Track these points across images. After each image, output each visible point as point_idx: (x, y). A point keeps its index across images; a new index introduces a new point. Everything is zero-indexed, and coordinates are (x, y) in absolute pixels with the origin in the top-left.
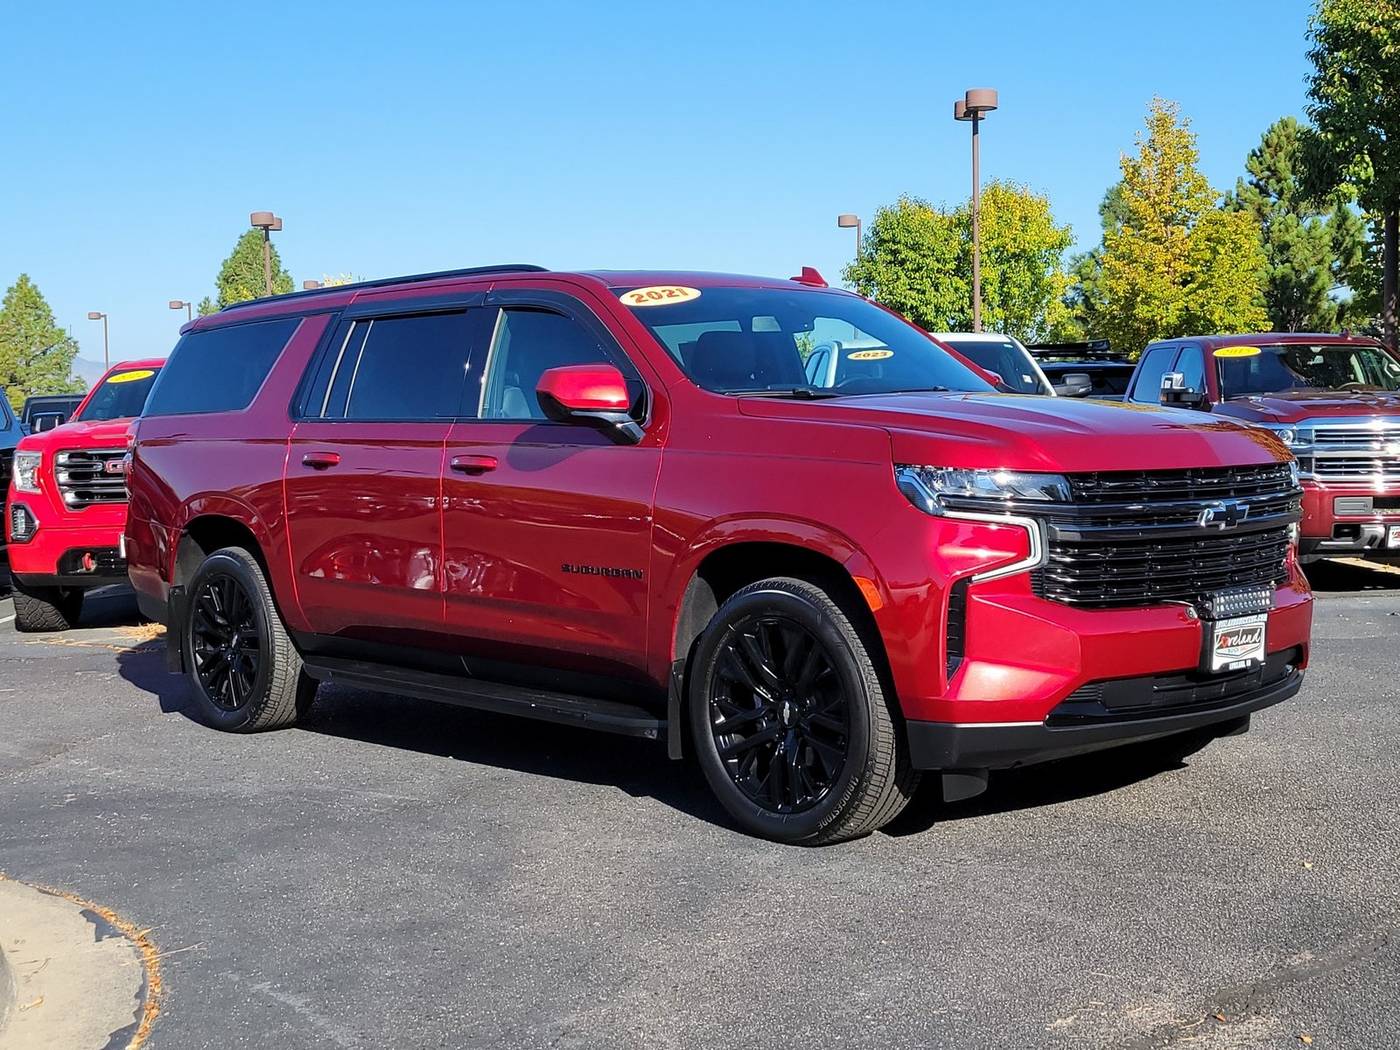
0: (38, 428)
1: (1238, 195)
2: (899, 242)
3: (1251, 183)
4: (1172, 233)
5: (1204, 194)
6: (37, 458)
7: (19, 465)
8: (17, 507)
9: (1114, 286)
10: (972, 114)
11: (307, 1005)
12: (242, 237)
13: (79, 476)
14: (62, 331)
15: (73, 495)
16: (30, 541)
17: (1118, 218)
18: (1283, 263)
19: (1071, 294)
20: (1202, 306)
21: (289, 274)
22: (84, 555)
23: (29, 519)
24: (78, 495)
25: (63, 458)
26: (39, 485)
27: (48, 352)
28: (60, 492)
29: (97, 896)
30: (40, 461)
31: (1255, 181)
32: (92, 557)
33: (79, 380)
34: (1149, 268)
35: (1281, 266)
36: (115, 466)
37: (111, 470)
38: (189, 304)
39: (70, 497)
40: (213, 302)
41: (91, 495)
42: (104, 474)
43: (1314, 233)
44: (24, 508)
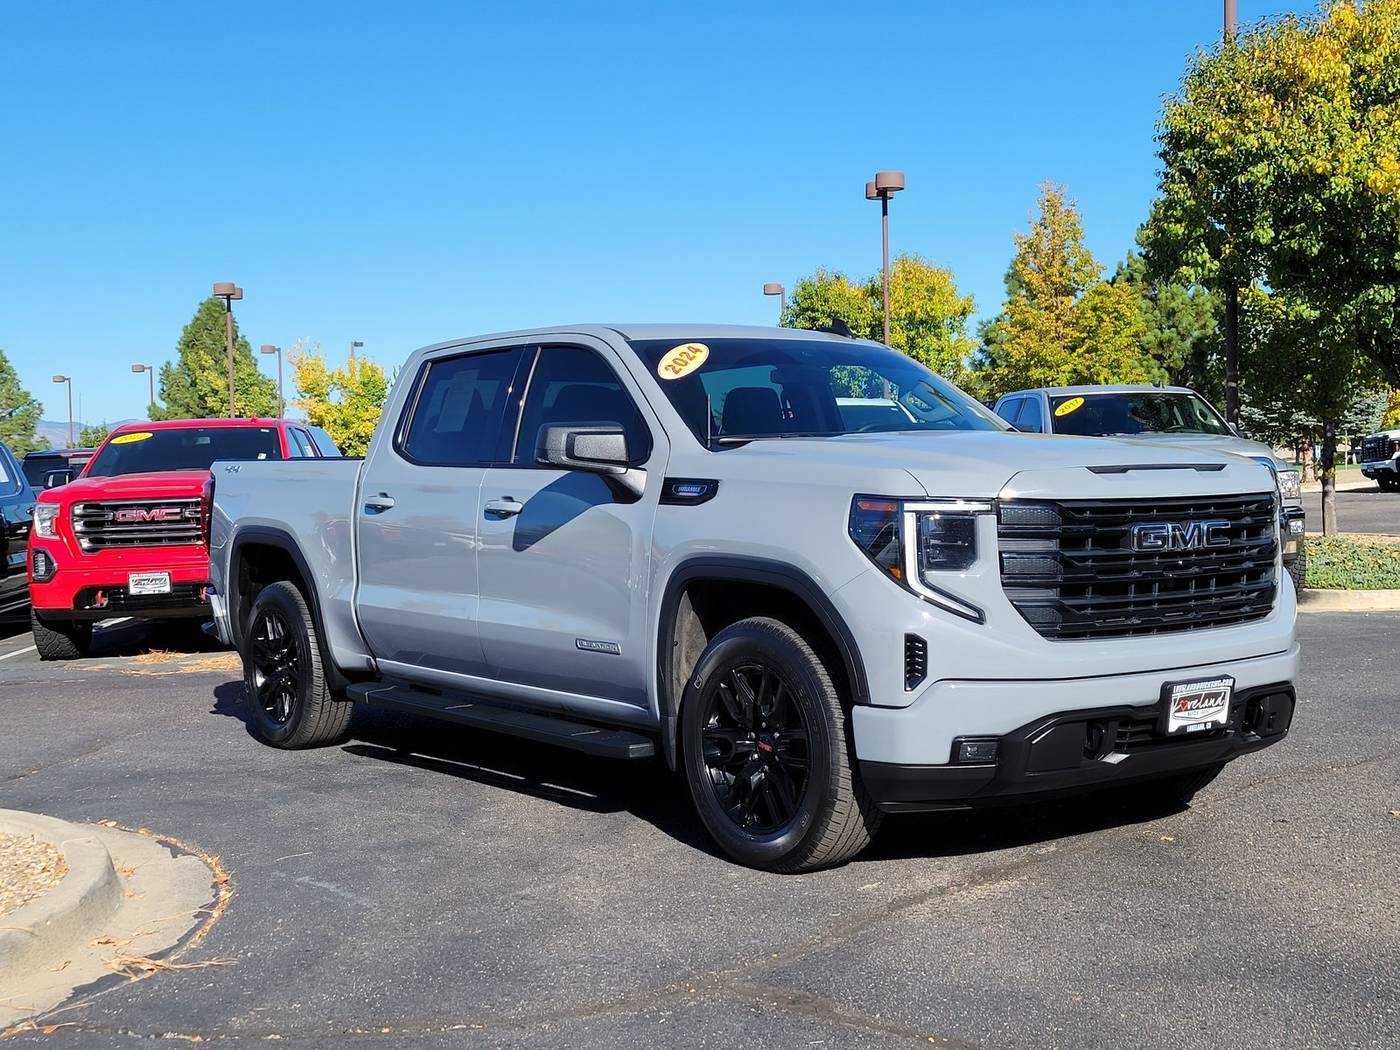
0: (50, 484)
1: (1128, 266)
2: (818, 311)
3: (1140, 254)
4: (1062, 303)
5: (1090, 268)
6: (56, 509)
7: (39, 515)
8: (38, 552)
9: (1010, 350)
10: (883, 194)
11: (338, 887)
12: (201, 304)
13: (93, 525)
14: (27, 394)
15: (87, 540)
16: (49, 581)
17: (1021, 286)
18: (1169, 328)
19: (979, 356)
20: (1089, 368)
21: (246, 339)
22: (97, 593)
23: (48, 562)
24: (91, 540)
25: (78, 510)
26: (57, 533)
27: (14, 414)
28: (76, 539)
29: (166, 832)
30: (58, 511)
31: (1144, 253)
32: (103, 595)
33: (44, 440)
34: (1042, 334)
35: (1167, 331)
36: (124, 515)
37: (121, 519)
38: (151, 368)
39: (85, 544)
40: (174, 366)
41: (103, 541)
42: (114, 522)
43: (1197, 301)
44: (44, 553)
